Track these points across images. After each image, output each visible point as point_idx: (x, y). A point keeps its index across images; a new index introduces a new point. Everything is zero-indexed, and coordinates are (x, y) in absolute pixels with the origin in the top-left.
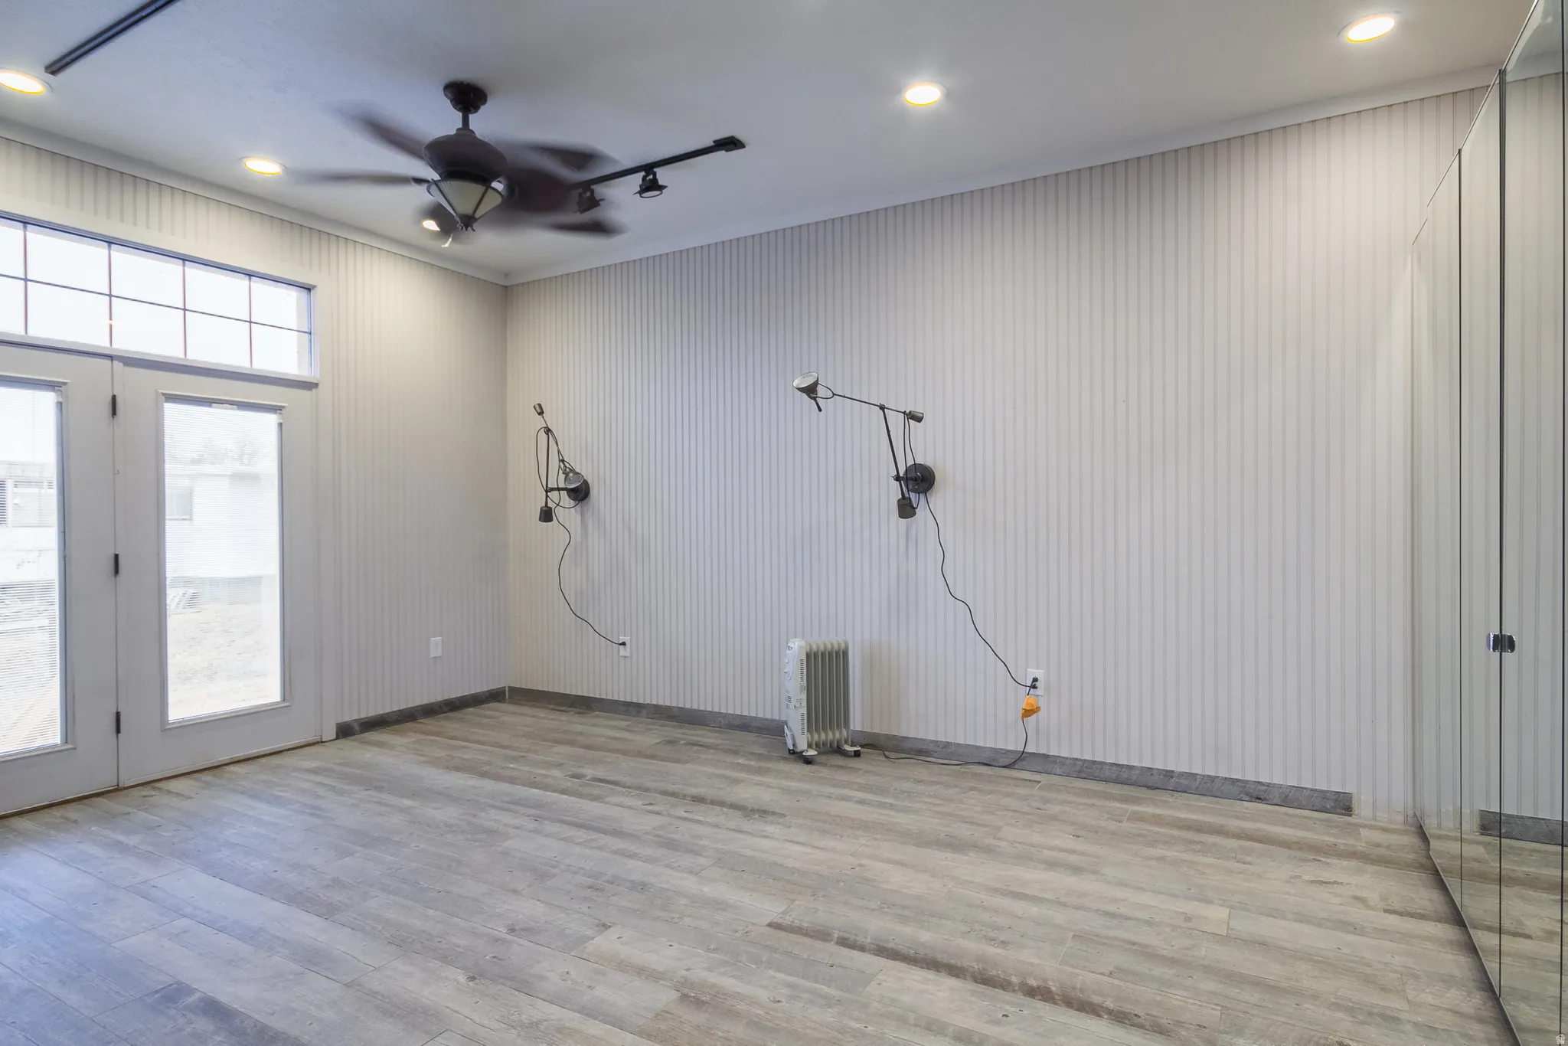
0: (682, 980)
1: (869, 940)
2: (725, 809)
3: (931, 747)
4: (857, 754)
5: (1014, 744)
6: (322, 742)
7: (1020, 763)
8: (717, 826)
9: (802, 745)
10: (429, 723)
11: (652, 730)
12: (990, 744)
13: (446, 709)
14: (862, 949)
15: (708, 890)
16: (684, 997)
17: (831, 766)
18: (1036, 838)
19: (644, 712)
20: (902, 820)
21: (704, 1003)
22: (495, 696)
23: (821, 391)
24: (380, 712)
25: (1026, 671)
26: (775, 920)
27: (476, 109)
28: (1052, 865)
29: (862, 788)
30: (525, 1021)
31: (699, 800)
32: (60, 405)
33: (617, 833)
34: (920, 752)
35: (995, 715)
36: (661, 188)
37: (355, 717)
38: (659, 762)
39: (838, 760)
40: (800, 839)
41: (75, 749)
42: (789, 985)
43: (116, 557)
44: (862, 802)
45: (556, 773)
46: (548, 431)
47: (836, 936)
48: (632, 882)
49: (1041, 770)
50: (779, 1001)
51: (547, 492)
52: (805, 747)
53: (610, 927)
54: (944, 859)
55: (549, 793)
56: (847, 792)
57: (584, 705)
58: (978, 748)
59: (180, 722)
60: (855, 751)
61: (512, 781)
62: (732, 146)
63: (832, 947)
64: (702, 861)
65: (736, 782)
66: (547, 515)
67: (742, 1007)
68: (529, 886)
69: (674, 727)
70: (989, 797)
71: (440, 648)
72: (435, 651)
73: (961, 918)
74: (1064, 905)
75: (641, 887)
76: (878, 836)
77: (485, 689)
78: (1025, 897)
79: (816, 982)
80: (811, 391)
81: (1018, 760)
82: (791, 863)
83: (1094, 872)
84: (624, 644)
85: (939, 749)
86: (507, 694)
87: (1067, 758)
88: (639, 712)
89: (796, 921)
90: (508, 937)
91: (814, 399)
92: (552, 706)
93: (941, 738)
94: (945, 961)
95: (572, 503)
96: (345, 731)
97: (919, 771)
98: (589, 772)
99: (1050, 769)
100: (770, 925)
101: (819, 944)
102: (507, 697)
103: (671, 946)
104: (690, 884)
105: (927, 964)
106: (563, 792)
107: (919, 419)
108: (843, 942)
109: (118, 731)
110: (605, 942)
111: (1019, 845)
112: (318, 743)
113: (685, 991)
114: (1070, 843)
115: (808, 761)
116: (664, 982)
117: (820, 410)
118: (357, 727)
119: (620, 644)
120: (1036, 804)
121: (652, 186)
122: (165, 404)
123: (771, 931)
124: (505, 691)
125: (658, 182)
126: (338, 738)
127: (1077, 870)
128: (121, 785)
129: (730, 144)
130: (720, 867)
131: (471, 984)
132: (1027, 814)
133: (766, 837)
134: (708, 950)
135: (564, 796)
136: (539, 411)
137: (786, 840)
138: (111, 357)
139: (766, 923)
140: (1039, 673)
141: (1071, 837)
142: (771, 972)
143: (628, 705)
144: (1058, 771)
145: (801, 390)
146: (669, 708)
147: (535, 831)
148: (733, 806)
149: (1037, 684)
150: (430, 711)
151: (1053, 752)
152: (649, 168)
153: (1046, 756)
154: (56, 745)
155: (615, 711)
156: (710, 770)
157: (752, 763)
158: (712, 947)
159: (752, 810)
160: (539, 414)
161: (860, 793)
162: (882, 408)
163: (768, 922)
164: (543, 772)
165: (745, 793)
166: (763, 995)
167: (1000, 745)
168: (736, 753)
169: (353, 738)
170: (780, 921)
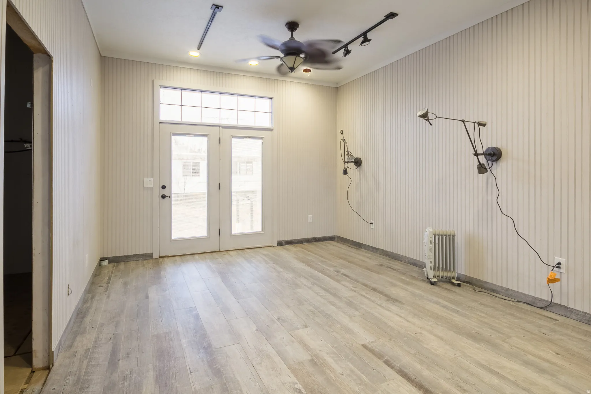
0: (316, 354)
1: (398, 365)
2: (381, 295)
3: (499, 289)
4: (459, 285)
5: (546, 297)
6: (273, 246)
7: (550, 308)
8: (373, 301)
9: (431, 276)
10: (306, 245)
11: (378, 259)
12: (532, 294)
13: (313, 241)
14: (392, 367)
15: (351, 325)
16: (312, 361)
17: (443, 288)
18: (530, 348)
19: (379, 252)
20: (457, 319)
21: (317, 365)
22: (332, 238)
23: (430, 116)
24: (291, 239)
25: (554, 258)
26: (366, 344)
27: (296, 29)
28: (527, 363)
29: (450, 301)
30: (261, 349)
31: (374, 290)
32: (208, 141)
33: (335, 295)
34: (493, 291)
35: (535, 278)
36: (369, 40)
37: (283, 239)
38: (371, 272)
39: (448, 286)
40: (403, 315)
41: (210, 238)
42: (352, 371)
43: (220, 183)
44: (444, 307)
45: (332, 269)
46: (344, 140)
47: (386, 358)
48: (326, 314)
49: (563, 314)
50: (343, 375)
51: (345, 163)
52: (432, 277)
53: (308, 327)
54: (464, 342)
55: (324, 276)
56: (441, 301)
57: (358, 245)
58: (525, 295)
59: (235, 234)
60: (458, 284)
61: (316, 269)
62: (392, 16)
63: (381, 363)
64: (357, 313)
65: (394, 285)
66: (345, 172)
67: (328, 371)
68: (294, 306)
69: (388, 259)
70: (517, 320)
71: (312, 219)
72: (310, 220)
73: (451, 371)
74: (518, 385)
75: (328, 316)
76: (439, 323)
77: (328, 235)
78: (496, 374)
79: (363, 373)
80: (425, 116)
81: (549, 306)
82: (390, 324)
83: (553, 375)
84: (372, 223)
85: (503, 291)
86: (336, 238)
87: (580, 311)
88: (377, 252)
89: (374, 347)
90: (276, 321)
91: (427, 120)
92: (349, 245)
93: (504, 285)
94: (426, 387)
95: (356, 167)
96: (280, 244)
97: (486, 299)
98: (343, 271)
99: (569, 315)
100: (362, 345)
101: (376, 359)
102: (336, 239)
103: (322, 340)
104: (345, 320)
105: (417, 385)
106: (329, 276)
107: (484, 125)
108: (387, 363)
109: (220, 235)
110: (302, 333)
111: (515, 348)
112: (272, 246)
113: (314, 358)
114: (550, 356)
115: (433, 284)
116: (309, 352)
117: (431, 125)
118: (284, 243)
119: (371, 223)
120: (545, 331)
121: (366, 40)
122: (233, 139)
123: (362, 347)
124: (335, 237)
125: (367, 39)
126: (278, 246)
127: (542, 371)
128: (220, 250)
129: (392, 15)
130: (361, 317)
131: (256, 332)
132: (535, 334)
133: (389, 311)
134: (333, 347)
135: (328, 278)
136: (342, 133)
137: (396, 314)
138: (219, 126)
139: (361, 344)
140: (563, 260)
141: (554, 353)
142: (348, 363)
143: (373, 248)
144: (574, 317)
145: (420, 116)
146: (387, 252)
147: (310, 288)
148: (386, 295)
149: (561, 266)
150: (308, 241)
151: (571, 306)
152: (364, 34)
153: (566, 308)
154: (205, 236)
155: (369, 250)
156: (388, 279)
157: (408, 280)
158: (335, 346)
159: (392, 298)
160: (342, 134)
161: (446, 302)
162: (463, 121)
163: (362, 344)
164: (328, 268)
165: (394, 291)
166: (339, 370)
167: (538, 296)
168: (404, 274)
169: (282, 246)
170: (367, 345)
